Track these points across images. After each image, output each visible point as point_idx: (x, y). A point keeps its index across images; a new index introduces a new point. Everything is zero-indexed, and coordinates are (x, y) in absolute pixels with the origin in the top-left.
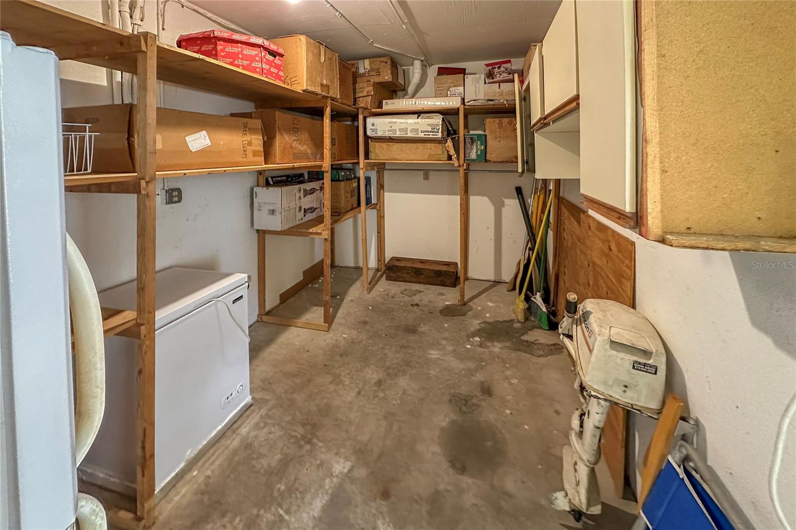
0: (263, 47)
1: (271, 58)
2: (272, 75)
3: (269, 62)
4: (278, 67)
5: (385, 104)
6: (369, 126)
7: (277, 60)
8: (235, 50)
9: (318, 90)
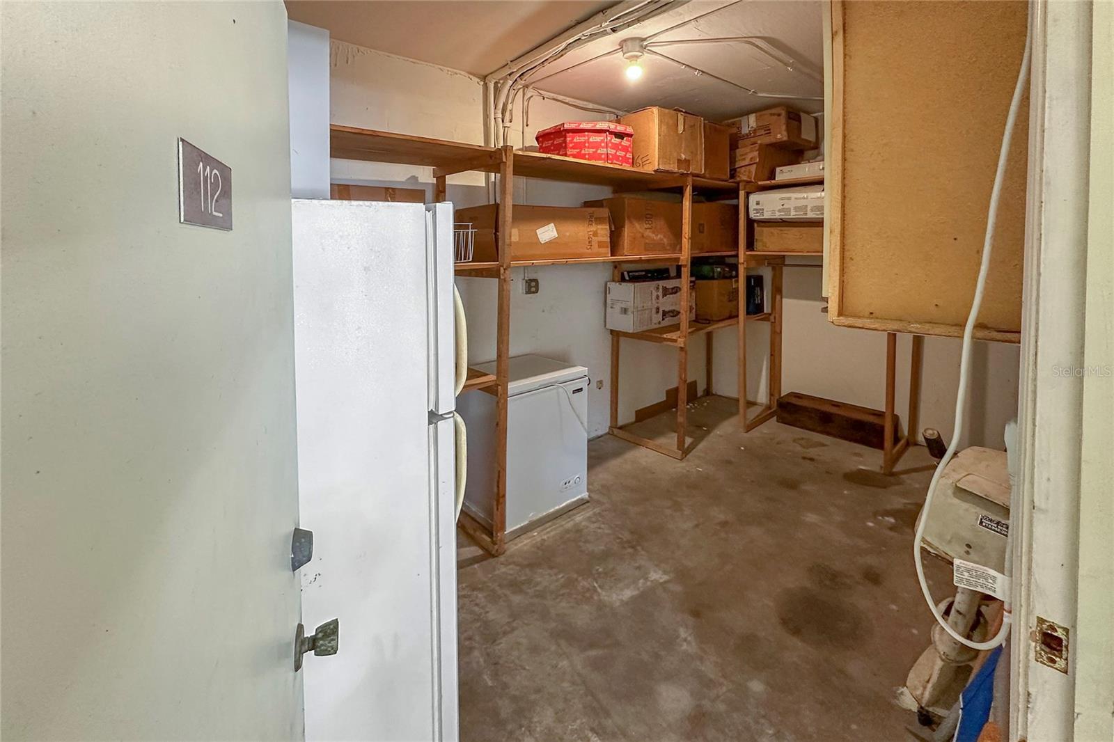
0: (608, 131)
1: (618, 140)
2: (618, 160)
3: (615, 147)
4: (625, 149)
5: (780, 173)
6: (752, 206)
7: (625, 142)
8: (582, 139)
9: (673, 167)
